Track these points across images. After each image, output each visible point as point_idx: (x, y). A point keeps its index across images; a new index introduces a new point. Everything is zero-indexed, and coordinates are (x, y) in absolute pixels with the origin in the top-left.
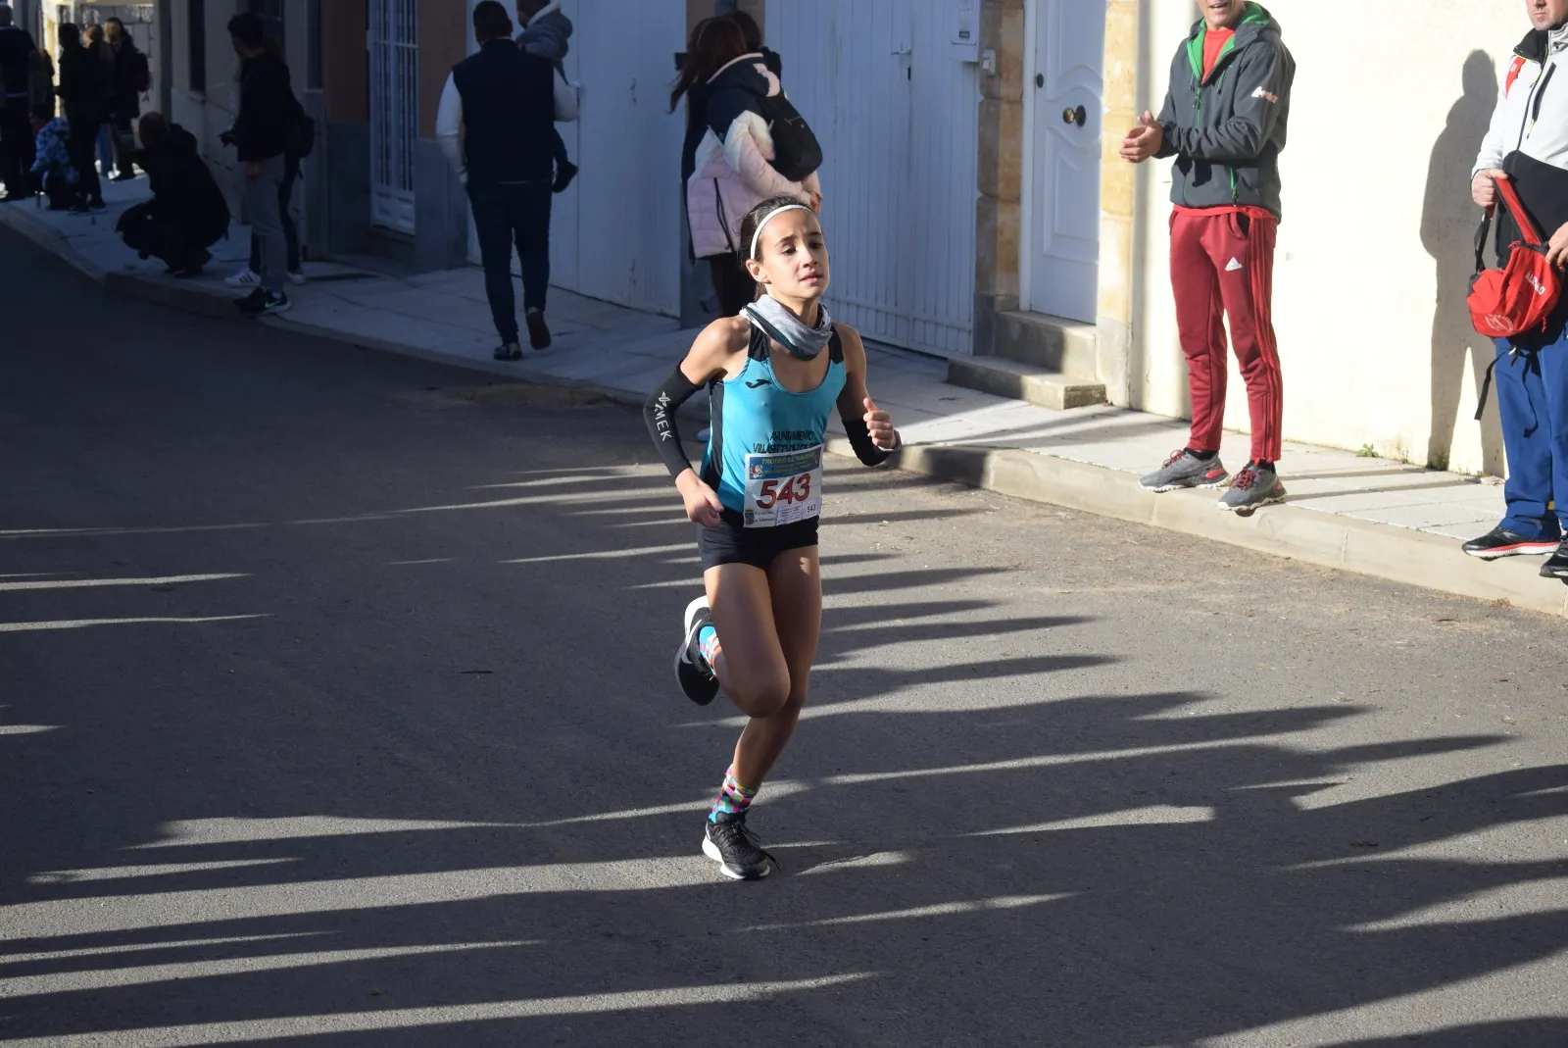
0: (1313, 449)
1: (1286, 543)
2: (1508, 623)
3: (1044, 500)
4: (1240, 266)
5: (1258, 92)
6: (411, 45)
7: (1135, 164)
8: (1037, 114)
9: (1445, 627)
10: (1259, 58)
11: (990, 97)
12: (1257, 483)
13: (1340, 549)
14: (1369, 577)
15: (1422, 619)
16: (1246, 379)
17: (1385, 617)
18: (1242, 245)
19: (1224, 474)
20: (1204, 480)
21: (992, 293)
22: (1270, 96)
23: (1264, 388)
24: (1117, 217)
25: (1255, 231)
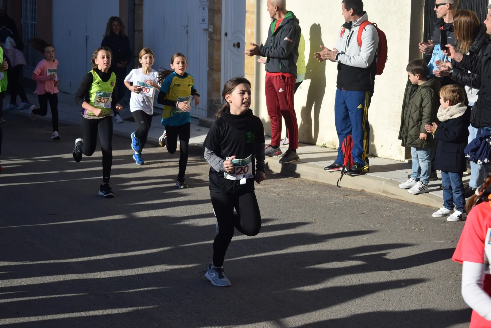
0: (308, 145)
2: (364, 196)
4: (283, 91)
5: (286, 38)
6: (35, 23)
8: (225, 44)
9: (346, 198)
10: (287, 28)
11: (211, 39)
12: (290, 155)
13: (315, 175)
14: (324, 183)
15: (339, 196)
17: (328, 195)
18: (284, 84)
19: (281, 153)
20: (275, 155)
21: (212, 99)
22: (289, 40)
24: (249, 76)
25: (288, 80)
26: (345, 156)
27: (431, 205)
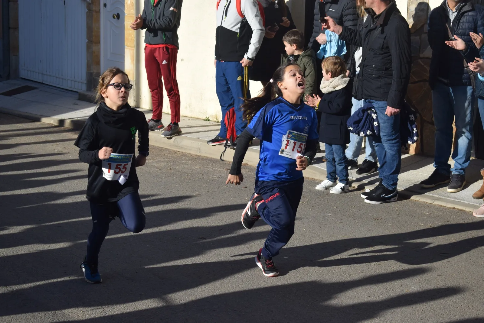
0: (190, 119)
1: (182, 147)
2: (248, 170)
4: (167, 63)
5: (172, 9)
7: (135, 31)
8: (105, 17)
11: (90, 10)
12: (173, 129)
13: (198, 149)
14: (207, 157)
16: (169, 98)
17: (211, 169)
18: (168, 56)
19: (163, 127)
20: (157, 129)
21: (92, 71)
22: (175, 10)
23: (174, 100)
24: (130, 48)
25: (171, 52)
26: (228, 129)
27: (314, 178)
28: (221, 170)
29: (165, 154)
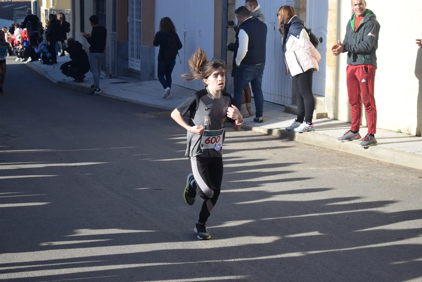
0: (384, 131)
1: (377, 156)
3: (311, 144)
4: (365, 81)
5: (370, 34)
6: (140, 21)
9: (421, 179)
10: (370, 25)
12: (369, 140)
13: (392, 158)
14: (400, 166)
15: (415, 177)
16: (367, 112)
17: (405, 176)
18: (366, 75)
19: (360, 137)
20: (355, 139)
22: (373, 35)
23: (372, 114)
24: (331, 67)
25: (369, 72)
28: (414, 178)
29: (362, 162)
